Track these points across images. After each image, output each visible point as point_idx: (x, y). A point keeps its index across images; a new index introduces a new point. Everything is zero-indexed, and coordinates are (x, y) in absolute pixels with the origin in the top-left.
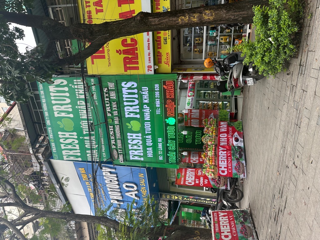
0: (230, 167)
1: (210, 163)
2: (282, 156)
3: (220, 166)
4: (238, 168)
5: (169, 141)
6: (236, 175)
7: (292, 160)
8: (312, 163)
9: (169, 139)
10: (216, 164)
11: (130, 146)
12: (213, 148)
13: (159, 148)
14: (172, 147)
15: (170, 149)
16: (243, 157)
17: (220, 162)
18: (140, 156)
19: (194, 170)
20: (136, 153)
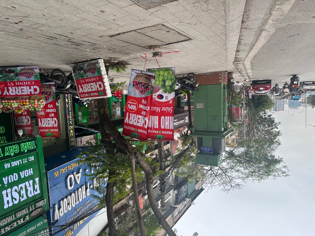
0: (28, 83)
1: (28, 104)
2: (7, 33)
5: (7, 154)
6: (36, 76)
7: (12, 25)
8: (15, 8)
9: (4, 155)
10: (28, 98)
11: (22, 200)
12: (6, 101)
13: (18, 164)
14: (14, 149)
15: (17, 151)
16: (13, 69)
18: (34, 182)
19: (39, 119)
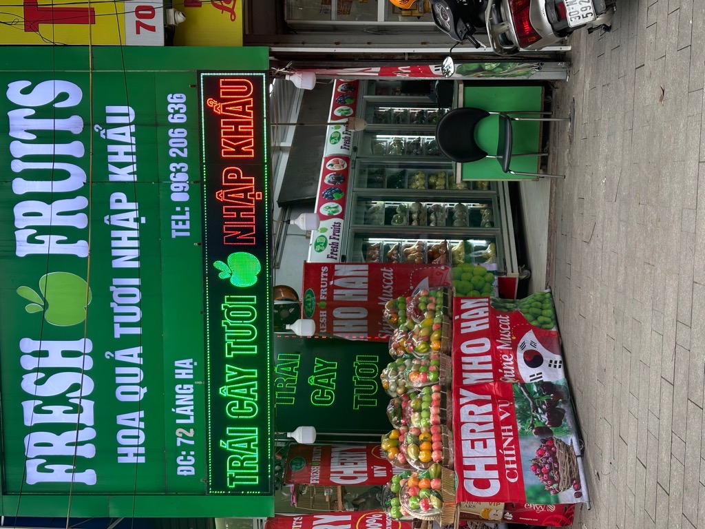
0: (513, 462)
1: (422, 456)
3: (466, 462)
4: (548, 464)
5: (230, 372)
6: (541, 492)
9: (231, 361)
10: (447, 460)
11: (29, 406)
12: (434, 396)
13: (179, 411)
14: (241, 402)
15: (232, 411)
16: (568, 421)
17: (466, 446)
19: (349, 518)
20: (60, 444)
